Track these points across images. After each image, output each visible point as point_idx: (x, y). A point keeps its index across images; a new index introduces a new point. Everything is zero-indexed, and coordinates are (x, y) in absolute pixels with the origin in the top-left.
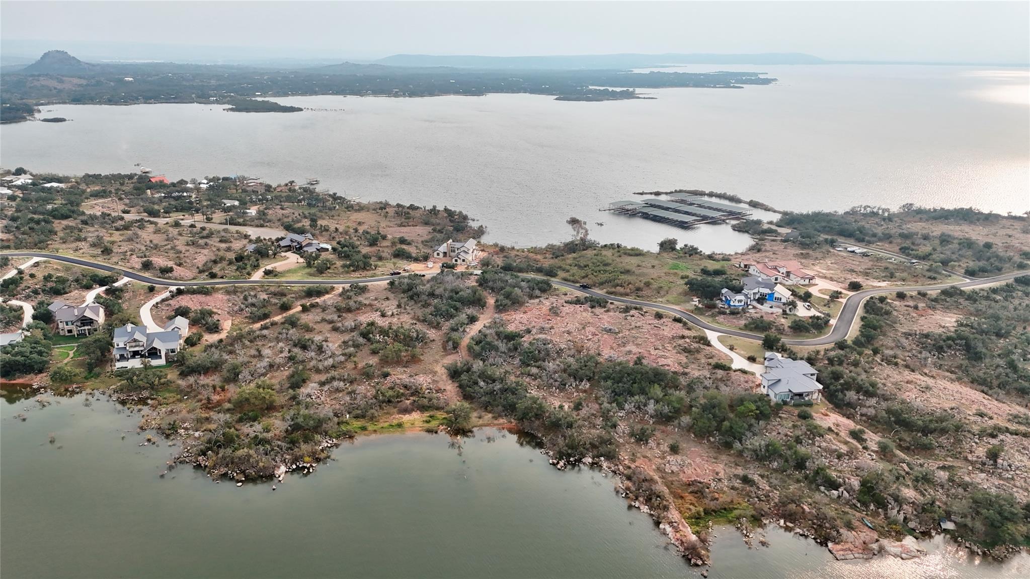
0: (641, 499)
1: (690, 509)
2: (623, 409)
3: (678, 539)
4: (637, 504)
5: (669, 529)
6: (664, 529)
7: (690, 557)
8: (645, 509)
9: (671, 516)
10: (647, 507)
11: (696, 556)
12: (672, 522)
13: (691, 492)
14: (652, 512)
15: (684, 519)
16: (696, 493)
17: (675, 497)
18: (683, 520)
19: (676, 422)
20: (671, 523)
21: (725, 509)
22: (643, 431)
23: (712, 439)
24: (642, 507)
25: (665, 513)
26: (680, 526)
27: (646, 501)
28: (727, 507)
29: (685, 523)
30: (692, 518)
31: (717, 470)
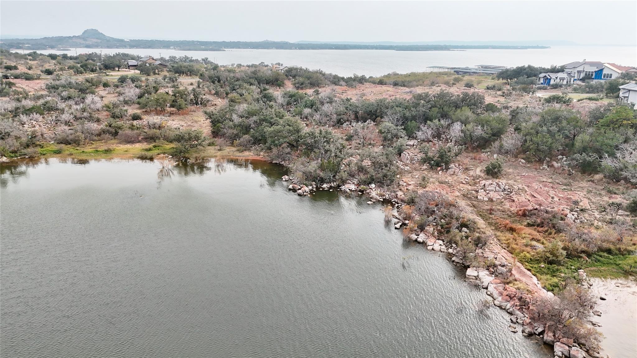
0: (430, 229)
1: (533, 247)
2: (416, 138)
3: (511, 298)
4: (421, 238)
5: (486, 277)
6: (477, 278)
7: (549, 337)
8: (438, 245)
9: (491, 256)
10: (441, 242)
11: (565, 335)
12: (495, 266)
13: (529, 225)
14: (450, 251)
15: (521, 261)
16: (541, 225)
17: (497, 228)
18: (519, 264)
19: (497, 144)
20: (491, 268)
21: (609, 251)
22: (442, 155)
23: (556, 164)
24: (430, 242)
25: (479, 251)
26: (514, 272)
27: (440, 233)
28: (612, 247)
29: (522, 268)
30: (538, 261)
31: (574, 198)
